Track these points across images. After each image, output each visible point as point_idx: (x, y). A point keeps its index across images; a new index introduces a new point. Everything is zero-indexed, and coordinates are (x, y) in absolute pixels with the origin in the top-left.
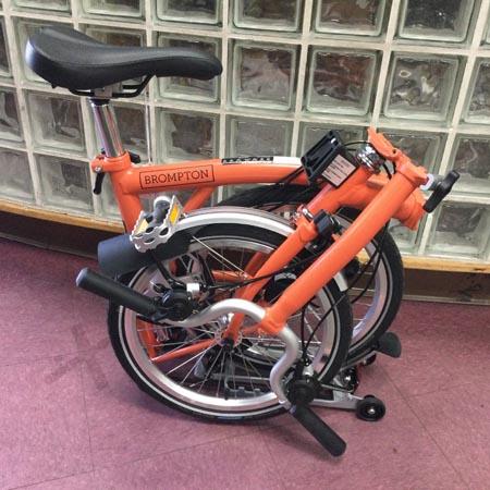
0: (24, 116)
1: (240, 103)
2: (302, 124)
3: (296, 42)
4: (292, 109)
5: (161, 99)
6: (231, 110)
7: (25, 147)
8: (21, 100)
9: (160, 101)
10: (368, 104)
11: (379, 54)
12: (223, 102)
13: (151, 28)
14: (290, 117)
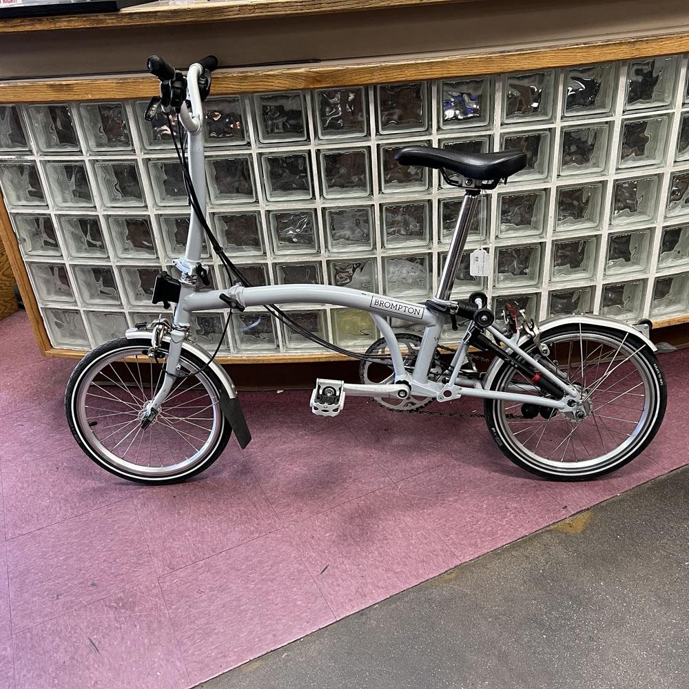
1: (335, 250)
2: (383, 258)
3: (371, 203)
4: (375, 247)
5: (275, 256)
6: (329, 257)
9: (274, 258)
10: (428, 237)
11: (430, 202)
12: (323, 251)
13: (263, 208)
14: (374, 254)
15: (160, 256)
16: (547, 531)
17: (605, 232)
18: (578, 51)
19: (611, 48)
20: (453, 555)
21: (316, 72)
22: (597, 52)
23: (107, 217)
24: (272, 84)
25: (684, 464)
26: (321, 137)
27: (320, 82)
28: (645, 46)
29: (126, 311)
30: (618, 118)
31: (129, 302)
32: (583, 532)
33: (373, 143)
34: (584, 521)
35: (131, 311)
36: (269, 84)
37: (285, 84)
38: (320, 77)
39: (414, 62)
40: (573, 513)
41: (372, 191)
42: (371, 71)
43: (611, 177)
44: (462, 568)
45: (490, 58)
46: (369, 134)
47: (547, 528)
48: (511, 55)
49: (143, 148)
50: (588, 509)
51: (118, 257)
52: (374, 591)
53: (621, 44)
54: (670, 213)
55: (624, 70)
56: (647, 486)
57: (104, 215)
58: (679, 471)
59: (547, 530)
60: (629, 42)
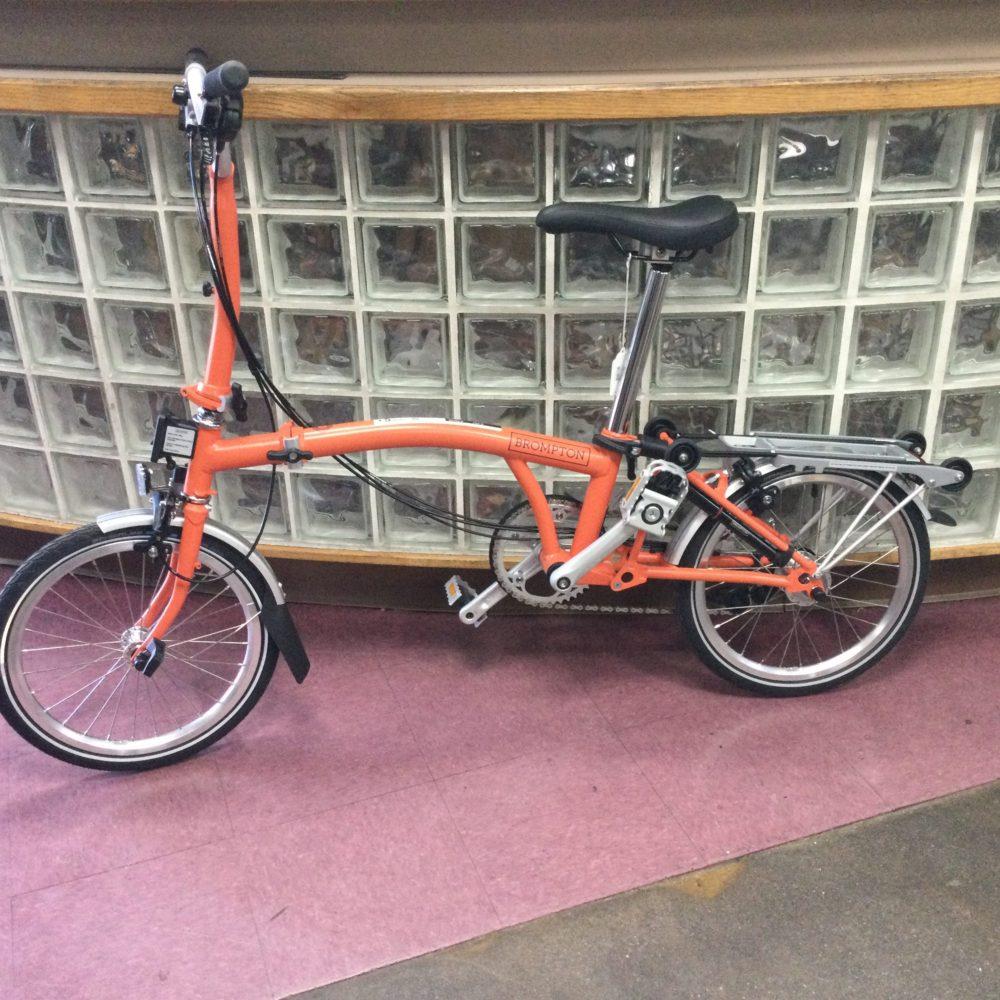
0: (114, 415)
1: (386, 382)
2: (464, 403)
3: (442, 311)
4: (450, 385)
6: (374, 392)
7: (117, 455)
8: (110, 396)
10: (538, 373)
11: (541, 318)
12: (364, 382)
13: (268, 304)
14: (448, 394)
15: (101, 367)
16: (658, 889)
17: (839, 392)
18: (789, 90)
19: (847, 89)
20: (494, 911)
21: (352, 95)
22: (823, 95)
23: (21, 296)
24: (280, 107)
25: (924, 799)
26: (364, 198)
27: (358, 110)
28: (904, 91)
29: (47, 449)
30: (863, 204)
31: (52, 436)
32: (718, 897)
33: (448, 215)
34: (724, 877)
35: (56, 450)
36: (276, 107)
37: (301, 110)
38: (358, 102)
39: (510, 90)
40: (710, 862)
41: (445, 292)
42: (442, 99)
43: (851, 301)
44: (502, 936)
45: (639, 93)
46: (441, 201)
47: (661, 885)
48: (673, 91)
49: (78, 190)
50: (737, 859)
51: (37, 363)
52: (347, 959)
53: (864, 84)
54: (957, 368)
55: (874, 127)
56: (846, 830)
57: (14, 293)
58: (911, 810)
59: (660, 889)
60: (878, 83)
